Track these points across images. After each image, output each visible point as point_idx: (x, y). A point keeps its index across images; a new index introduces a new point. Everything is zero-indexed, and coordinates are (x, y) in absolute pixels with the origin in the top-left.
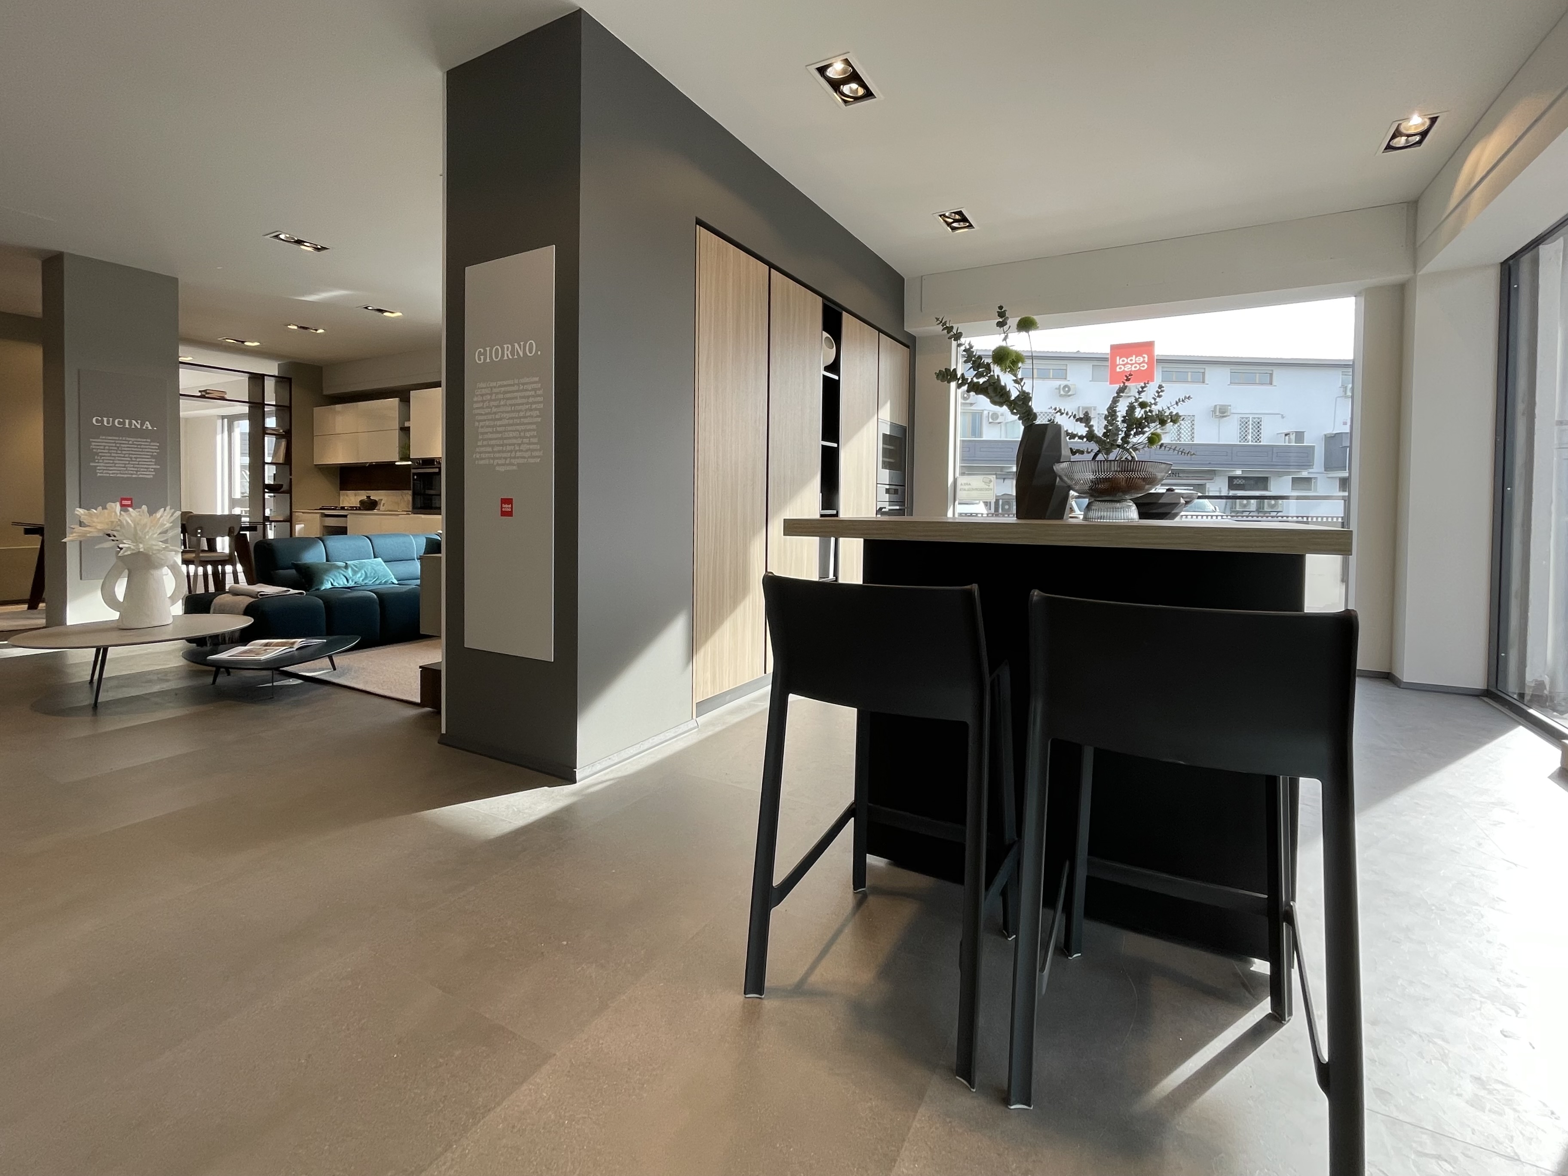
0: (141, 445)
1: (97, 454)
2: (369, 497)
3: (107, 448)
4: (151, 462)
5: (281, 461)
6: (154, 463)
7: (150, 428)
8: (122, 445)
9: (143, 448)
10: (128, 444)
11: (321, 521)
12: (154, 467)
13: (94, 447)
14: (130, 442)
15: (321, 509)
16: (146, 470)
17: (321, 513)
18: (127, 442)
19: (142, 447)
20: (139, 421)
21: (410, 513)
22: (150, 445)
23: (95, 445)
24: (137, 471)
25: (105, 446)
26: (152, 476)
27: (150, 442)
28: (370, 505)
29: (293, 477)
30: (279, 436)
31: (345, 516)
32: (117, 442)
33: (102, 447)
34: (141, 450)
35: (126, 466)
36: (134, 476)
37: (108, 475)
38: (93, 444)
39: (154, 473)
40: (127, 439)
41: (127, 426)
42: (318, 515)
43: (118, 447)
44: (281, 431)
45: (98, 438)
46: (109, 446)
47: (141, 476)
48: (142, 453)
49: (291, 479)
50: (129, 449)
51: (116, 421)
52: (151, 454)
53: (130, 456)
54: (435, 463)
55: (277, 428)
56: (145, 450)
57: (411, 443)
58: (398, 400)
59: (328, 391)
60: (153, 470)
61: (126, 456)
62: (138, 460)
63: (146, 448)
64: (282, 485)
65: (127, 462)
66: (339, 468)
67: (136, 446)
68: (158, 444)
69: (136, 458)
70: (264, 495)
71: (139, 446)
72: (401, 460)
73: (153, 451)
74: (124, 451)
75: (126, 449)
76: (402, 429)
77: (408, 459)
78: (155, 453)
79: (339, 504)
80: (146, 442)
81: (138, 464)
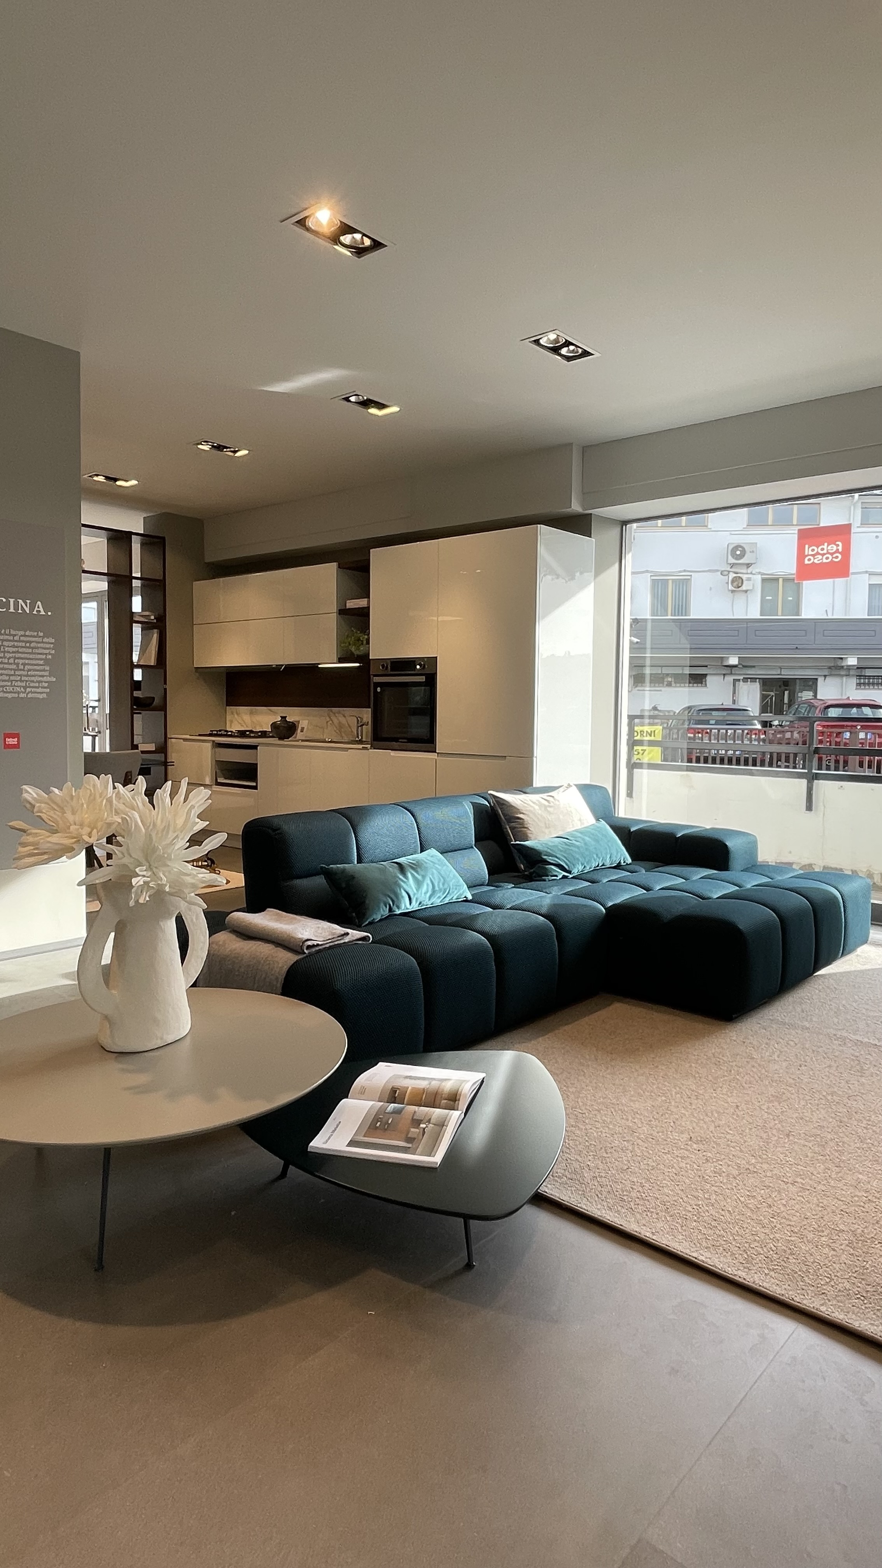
0: (31, 642)
2: (284, 718)
4: (44, 670)
5: (152, 662)
6: (47, 673)
7: (43, 613)
8: (5, 643)
9: (33, 648)
10: (14, 641)
11: (214, 755)
12: (49, 679)
14: (16, 638)
15: (210, 735)
16: (37, 685)
17: (213, 741)
18: (11, 638)
19: (33, 645)
20: (28, 601)
21: (369, 746)
22: (43, 642)
24: (25, 688)
26: (45, 695)
27: (43, 637)
28: (286, 730)
29: (167, 687)
30: (147, 627)
31: (255, 747)
34: (30, 651)
35: (12, 678)
36: (22, 695)
39: (48, 690)
40: (13, 632)
41: (12, 610)
42: (209, 745)
44: (152, 617)
47: (30, 696)
48: (31, 656)
49: (165, 689)
50: (14, 650)
52: (45, 657)
53: (17, 661)
54: (418, 667)
55: (147, 613)
56: (37, 651)
57: (369, 634)
58: (339, 567)
59: (211, 557)
60: (46, 685)
61: (11, 661)
62: (27, 667)
63: (38, 648)
64: (154, 698)
65: (12, 672)
66: (227, 674)
67: (24, 644)
68: (53, 641)
69: (24, 665)
70: (132, 714)
71: (28, 645)
72: (340, 661)
73: (47, 651)
74: (9, 652)
75: (11, 649)
76: (343, 612)
77: (364, 658)
78: (50, 657)
79: (235, 727)
80: (38, 636)
81: (27, 676)
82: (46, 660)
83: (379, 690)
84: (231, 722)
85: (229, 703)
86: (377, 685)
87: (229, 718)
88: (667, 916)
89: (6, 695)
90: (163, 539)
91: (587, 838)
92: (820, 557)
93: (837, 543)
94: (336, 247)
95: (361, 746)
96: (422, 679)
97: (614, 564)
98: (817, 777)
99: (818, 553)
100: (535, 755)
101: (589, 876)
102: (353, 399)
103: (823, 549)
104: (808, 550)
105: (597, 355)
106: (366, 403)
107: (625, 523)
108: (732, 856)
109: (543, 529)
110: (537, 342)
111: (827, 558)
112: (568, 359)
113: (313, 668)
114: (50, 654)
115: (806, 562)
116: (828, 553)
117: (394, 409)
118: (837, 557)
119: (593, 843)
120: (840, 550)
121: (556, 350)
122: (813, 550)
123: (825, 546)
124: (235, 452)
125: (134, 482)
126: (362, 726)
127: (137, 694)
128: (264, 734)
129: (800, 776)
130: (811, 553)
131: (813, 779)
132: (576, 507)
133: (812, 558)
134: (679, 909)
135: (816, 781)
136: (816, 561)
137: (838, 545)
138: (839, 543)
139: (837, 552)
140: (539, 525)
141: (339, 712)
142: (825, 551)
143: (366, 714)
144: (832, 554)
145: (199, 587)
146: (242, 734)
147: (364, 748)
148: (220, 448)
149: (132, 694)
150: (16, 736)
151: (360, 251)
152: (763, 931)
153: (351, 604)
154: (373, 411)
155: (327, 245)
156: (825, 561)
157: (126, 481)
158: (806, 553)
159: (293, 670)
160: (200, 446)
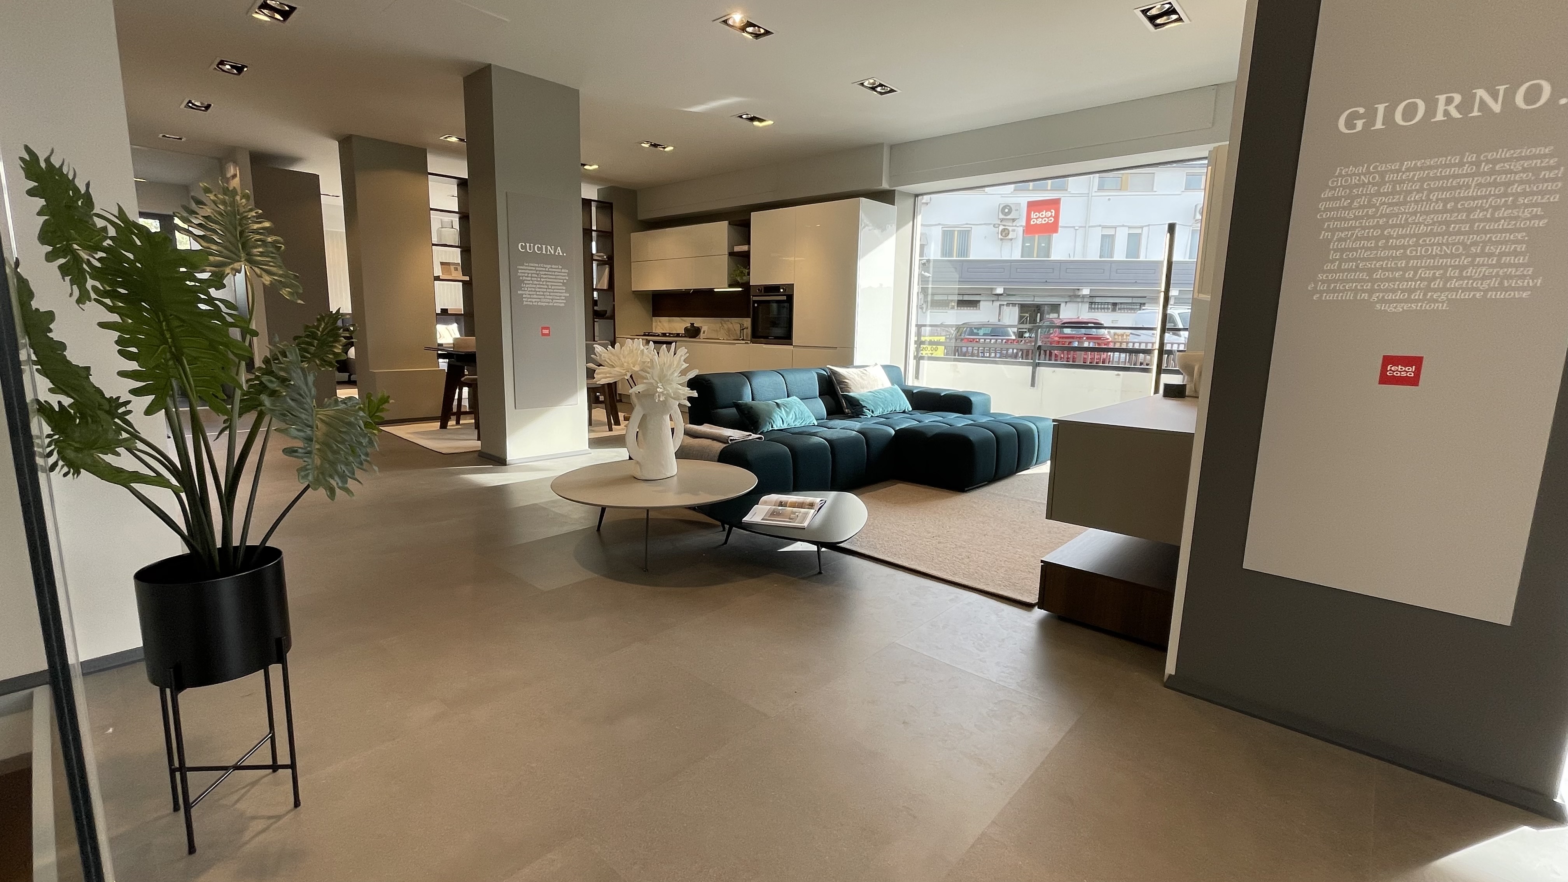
1: (523, 281)
2: (692, 324)
3: (530, 275)
4: (562, 289)
5: (605, 287)
6: (564, 291)
7: (559, 254)
8: (541, 273)
9: (556, 275)
10: (545, 271)
12: (565, 295)
13: (520, 275)
14: (547, 269)
15: (644, 335)
16: (559, 298)
17: (648, 339)
18: (544, 269)
19: (556, 273)
20: (553, 247)
21: (749, 342)
22: (561, 272)
23: (521, 273)
24: (552, 300)
25: (528, 274)
26: (563, 305)
27: (562, 269)
28: (693, 332)
29: (616, 303)
30: (601, 263)
32: (537, 269)
33: (526, 275)
34: (554, 277)
35: (545, 294)
36: (551, 304)
37: (531, 304)
38: (519, 271)
39: (565, 301)
40: (545, 266)
41: (544, 252)
43: (538, 274)
44: (605, 257)
45: (523, 265)
46: (532, 274)
47: (555, 304)
48: (555, 281)
49: (614, 305)
50: (546, 276)
51: (536, 246)
52: (562, 281)
53: (547, 283)
54: (782, 290)
55: (602, 254)
56: (558, 277)
57: (749, 268)
58: (729, 224)
59: (643, 216)
60: (564, 298)
61: (544, 283)
62: (553, 287)
63: (559, 275)
64: (606, 311)
65: (545, 290)
66: (653, 295)
67: (551, 273)
68: (567, 271)
69: (552, 286)
70: (594, 322)
71: (553, 274)
72: (730, 286)
73: (564, 278)
74: (543, 278)
75: (544, 276)
76: (732, 254)
77: (746, 286)
78: (565, 281)
79: (659, 331)
80: (558, 268)
81: (553, 292)
82: (563, 283)
83: (756, 305)
84: (656, 328)
85: (655, 315)
86: (755, 302)
87: (654, 324)
88: (930, 434)
89: (542, 304)
90: (611, 204)
91: (886, 394)
92: (1041, 220)
93: (1052, 210)
94: (743, 34)
95: (744, 342)
96: (785, 298)
97: (910, 222)
98: (1038, 365)
99: (1039, 217)
100: (855, 346)
101: (886, 416)
102: (744, 116)
103: (1042, 215)
104: (1033, 215)
105: (899, 91)
106: (752, 119)
107: (917, 196)
108: (974, 407)
109: (863, 199)
110: (862, 84)
111: (1045, 221)
112: (881, 93)
113: (711, 291)
114: (565, 279)
115: (1032, 223)
116: (1045, 217)
117: (770, 122)
118: (1051, 220)
119: (890, 397)
120: (1053, 215)
121: (873, 89)
122: (1036, 215)
123: (1044, 213)
124: (664, 148)
125: (595, 167)
126: (743, 329)
127: (596, 308)
128: (678, 335)
129: (1028, 364)
130: (1035, 217)
131: (1036, 366)
132: (885, 186)
133: (1035, 220)
134: (937, 431)
135: (1038, 368)
136: (1038, 222)
137: (1052, 212)
138: (1053, 211)
139: (1051, 216)
140: (861, 198)
141: (728, 321)
142: (1044, 216)
143: (747, 322)
144: (1048, 218)
145: (636, 237)
146: (664, 335)
147: (746, 343)
148: (655, 146)
149: (593, 308)
150: (547, 328)
151: (757, 36)
152: (985, 442)
153: (737, 249)
154: (756, 123)
155: (738, 32)
156: (1043, 222)
157: (590, 166)
158: (1032, 217)
159: (697, 292)
160: (643, 145)
